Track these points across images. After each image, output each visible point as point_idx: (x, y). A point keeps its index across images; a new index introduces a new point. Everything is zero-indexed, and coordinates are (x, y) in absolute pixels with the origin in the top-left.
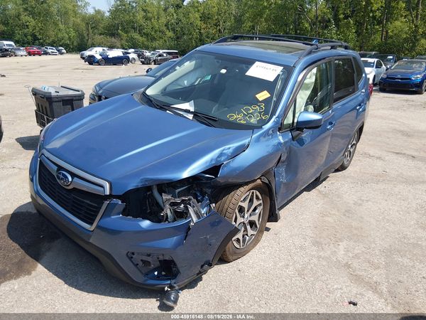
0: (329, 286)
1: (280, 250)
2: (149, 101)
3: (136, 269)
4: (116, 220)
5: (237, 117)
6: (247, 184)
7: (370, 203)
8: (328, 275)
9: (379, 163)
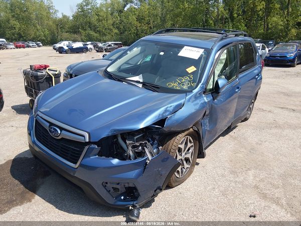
0: (245, 202)
1: (208, 178)
2: (109, 76)
3: (108, 194)
4: (94, 159)
5: (174, 85)
6: (183, 131)
7: (267, 143)
8: (243, 194)
9: (270, 115)
